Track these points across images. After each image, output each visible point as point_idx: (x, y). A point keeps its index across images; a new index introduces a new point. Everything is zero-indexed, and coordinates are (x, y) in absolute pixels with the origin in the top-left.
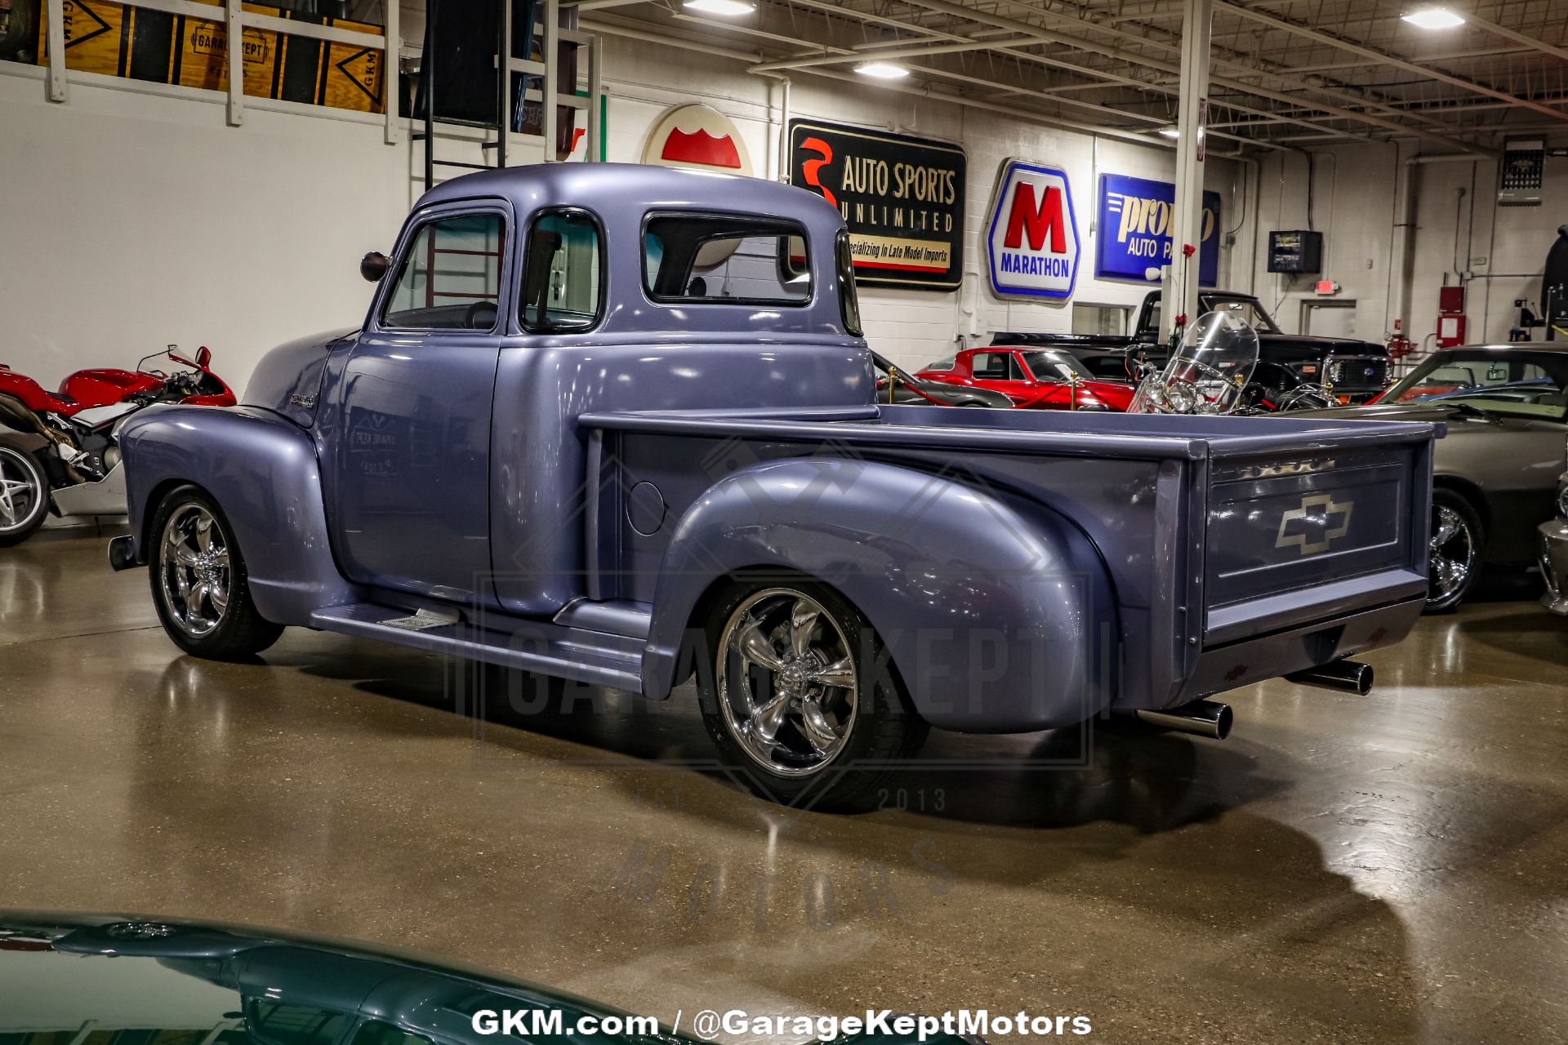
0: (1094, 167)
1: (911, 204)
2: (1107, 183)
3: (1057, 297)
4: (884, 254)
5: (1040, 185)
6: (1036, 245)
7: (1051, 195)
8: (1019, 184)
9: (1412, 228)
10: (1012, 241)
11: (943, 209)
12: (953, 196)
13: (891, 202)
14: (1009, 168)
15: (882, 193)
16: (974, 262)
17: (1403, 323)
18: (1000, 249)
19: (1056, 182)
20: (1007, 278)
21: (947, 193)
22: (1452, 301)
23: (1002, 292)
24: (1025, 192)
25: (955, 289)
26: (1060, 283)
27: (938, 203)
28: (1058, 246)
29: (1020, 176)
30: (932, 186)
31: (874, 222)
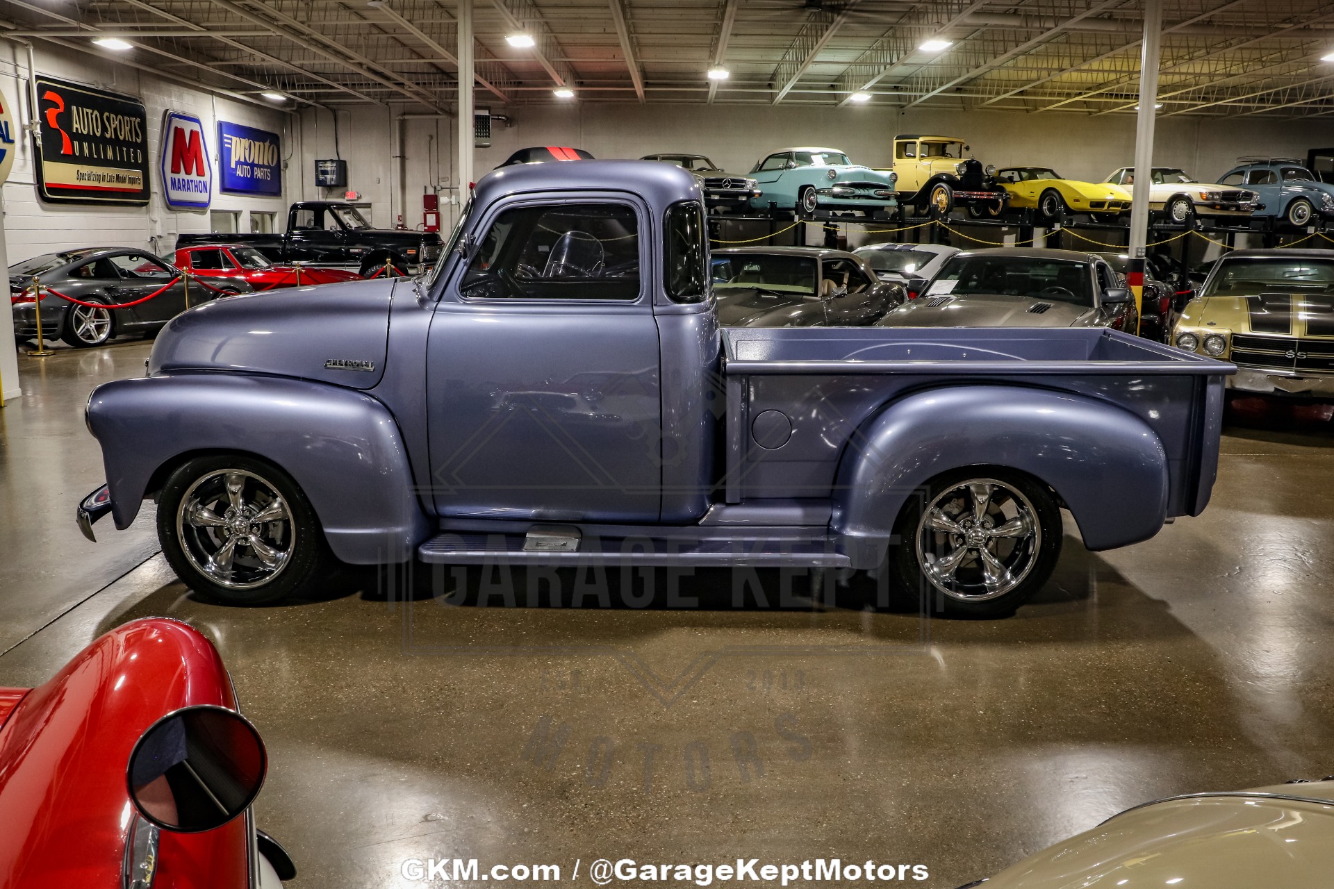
0: (214, 116)
1: (116, 142)
2: (222, 127)
3: (201, 206)
4: (104, 180)
5: (188, 127)
6: (188, 172)
7: (194, 134)
8: (176, 128)
9: (403, 158)
10: (175, 170)
11: (135, 146)
12: (140, 137)
13: (103, 140)
14: (168, 117)
15: (98, 134)
16: (155, 186)
17: (402, 217)
18: (169, 175)
19: (196, 127)
20: (176, 195)
21: (137, 135)
22: (431, 203)
23: (173, 205)
24: (179, 132)
25: (146, 204)
26: (202, 197)
27: (132, 142)
28: (200, 173)
29: (177, 123)
30: (128, 129)
31: (95, 156)
